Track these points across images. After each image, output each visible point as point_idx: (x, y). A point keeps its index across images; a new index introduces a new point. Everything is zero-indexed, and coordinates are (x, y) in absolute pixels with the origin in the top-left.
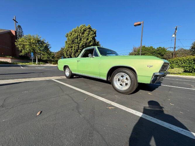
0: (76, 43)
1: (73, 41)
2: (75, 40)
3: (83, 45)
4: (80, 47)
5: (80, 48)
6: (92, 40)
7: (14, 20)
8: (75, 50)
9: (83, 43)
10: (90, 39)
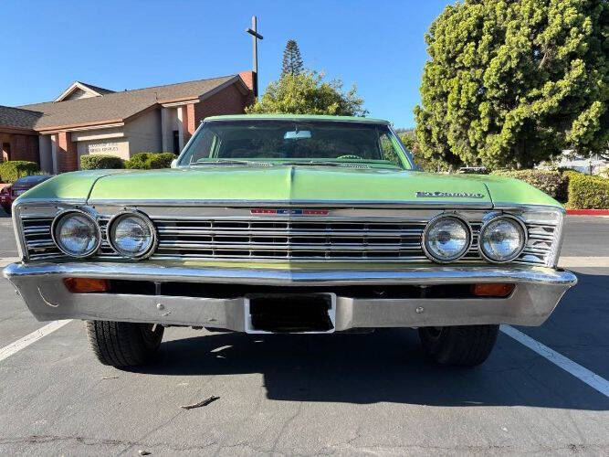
0: (469, 69)
1: (451, 61)
2: (461, 51)
3: (506, 68)
4: (492, 87)
5: (491, 93)
6: (577, 23)
7: (250, 32)
8: (458, 107)
9: (509, 57)
10: (558, 20)
